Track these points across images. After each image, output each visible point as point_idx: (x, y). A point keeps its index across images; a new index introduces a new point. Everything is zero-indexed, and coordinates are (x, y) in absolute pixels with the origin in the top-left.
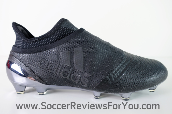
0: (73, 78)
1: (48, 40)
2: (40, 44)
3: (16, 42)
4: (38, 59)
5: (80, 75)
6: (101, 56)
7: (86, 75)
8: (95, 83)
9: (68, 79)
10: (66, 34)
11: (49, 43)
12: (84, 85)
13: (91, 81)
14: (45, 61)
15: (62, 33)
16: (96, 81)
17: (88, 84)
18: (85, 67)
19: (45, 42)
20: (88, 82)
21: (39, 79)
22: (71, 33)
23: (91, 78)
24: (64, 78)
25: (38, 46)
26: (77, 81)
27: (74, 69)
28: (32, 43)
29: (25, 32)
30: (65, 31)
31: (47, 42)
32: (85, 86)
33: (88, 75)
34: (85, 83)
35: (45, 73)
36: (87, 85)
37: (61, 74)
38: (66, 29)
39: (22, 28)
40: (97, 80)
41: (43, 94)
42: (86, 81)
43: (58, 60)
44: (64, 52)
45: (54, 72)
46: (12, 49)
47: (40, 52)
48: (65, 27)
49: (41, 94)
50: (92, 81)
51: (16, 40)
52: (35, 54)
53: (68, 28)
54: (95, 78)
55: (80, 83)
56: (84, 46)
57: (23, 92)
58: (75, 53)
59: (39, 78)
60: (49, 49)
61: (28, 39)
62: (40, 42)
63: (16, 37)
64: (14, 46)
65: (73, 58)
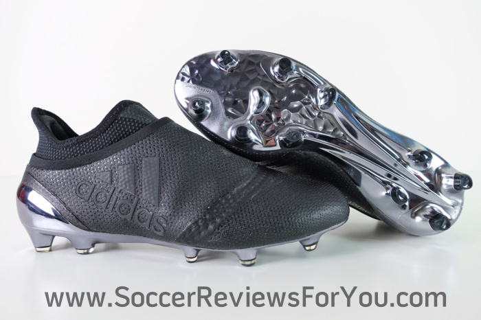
0: (139, 217)
1: (95, 142)
2: (80, 151)
3: (38, 148)
4: (75, 180)
5: (151, 212)
7: (163, 211)
9: (129, 219)
10: (128, 130)
11: (97, 148)
12: (160, 231)
13: (172, 222)
14: (87, 183)
15: (120, 129)
16: (181, 223)
17: (165, 231)
18: (162, 195)
19: (89, 147)
21: (76, 221)
22: (139, 129)
24: (123, 217)
25: (77, 156)
26: (145, 225)
27: (141, 200)
28: (66, 149)
29: (59, 126)
30: (127, 126)
31: (93, 147)
32: (161, 234)
33: (166, 211)
34: (160, 227)
35: (87, 207)
36: (163, 232)
37: (116, 209)
38: (129, 121)
39: (52, 119)
40: (183, 222)
41: (87, 253)
43: (112, 181)
44: (124, 167)
45: (104, 205)
46: (32, 161)
47: (80, 166)
48: (126, 116)
49: (82, 251)
50: (174, 224)
51: (40, 142)
52: (70, 170)
53: (134, 120)
55: (152, 227)
56: (162, 155)
57: (48, 249)
58: (144, 168)
59: (74, 218)
60: (96, 160)
61: (60, 142)
62: (80, 148)
63: (40, 137)
64: (34, 154)
65: (141, 177)
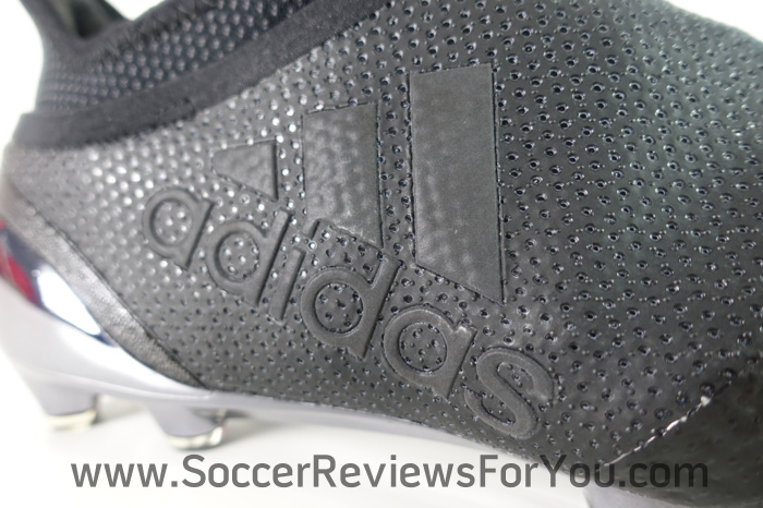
0: (399, 345)
2: (153, 71)
5: (464, 321)
6: (679, 144)
7: (526, 323)
8: (627, 414)
12: (506, 417)
13: (581, 387)
16: (640, 397)
17: (539, 422)
18: (514, 246)
20: (544, 398)
23: (578, 363)
24: (329, 341)
27: (412, 266)
32: (515, 430)
33: (546, 325)
34: (508, 401)
36: (529, 424)
40: (652, 391)
42: (529, 384)
43: (278, 186)
45: (247, 287)
50: (592, 395)
54: (623, 362)
55: (468, 395)
56: (502, 54)
58: (418, 123)
65: (405, 164)
